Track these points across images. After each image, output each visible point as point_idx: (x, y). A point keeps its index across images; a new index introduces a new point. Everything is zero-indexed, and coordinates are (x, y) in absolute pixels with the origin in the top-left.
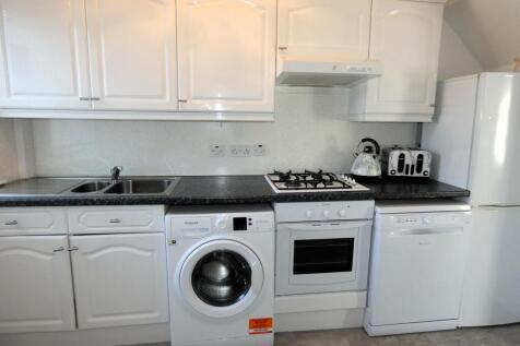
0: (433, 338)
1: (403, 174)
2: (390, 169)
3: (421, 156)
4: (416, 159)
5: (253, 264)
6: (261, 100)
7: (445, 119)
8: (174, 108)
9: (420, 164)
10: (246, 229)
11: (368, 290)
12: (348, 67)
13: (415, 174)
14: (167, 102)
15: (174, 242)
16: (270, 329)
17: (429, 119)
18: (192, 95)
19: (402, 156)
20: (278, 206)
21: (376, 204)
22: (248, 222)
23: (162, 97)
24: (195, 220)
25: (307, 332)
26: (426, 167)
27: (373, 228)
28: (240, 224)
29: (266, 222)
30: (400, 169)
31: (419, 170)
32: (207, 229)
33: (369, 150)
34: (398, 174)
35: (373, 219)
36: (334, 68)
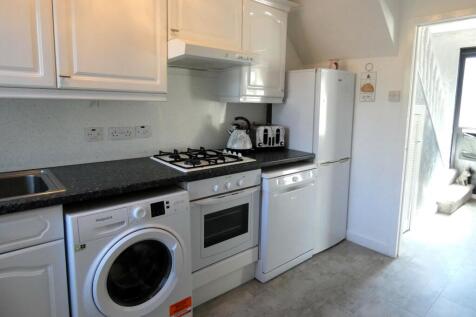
0: (302, 268)
1: (267, 145)
2: (258, 142)
3: (278, 131)
4: (275, 133)
5: (173, 248)
6: (153, 79)
7: (290, 101)
8: (51, 84)
9: (278, 136)
10: (163, 213)
11: (258, 245)
12: (237, 55)
13: (276, 145)
14: (41, 76)
15: (83, 247)
16: (189, 309)
17: (280, 101)
18: (75, 70)
19: (266, 131)
20: (190, 185)
21: (263, 171)
22: (166, 205)
23: (35, 69)
24: (108, 215)
25: (215, 299)
26: (282, 139)
27: (261, 191)
28: (158, 210)
29: (182, 201)
30: (265, 142)
31: (278, 142)
32: (122, 223)
33: (239, 127)
34: (264, 146)
35: (261, 185)
36: (227, 55)
